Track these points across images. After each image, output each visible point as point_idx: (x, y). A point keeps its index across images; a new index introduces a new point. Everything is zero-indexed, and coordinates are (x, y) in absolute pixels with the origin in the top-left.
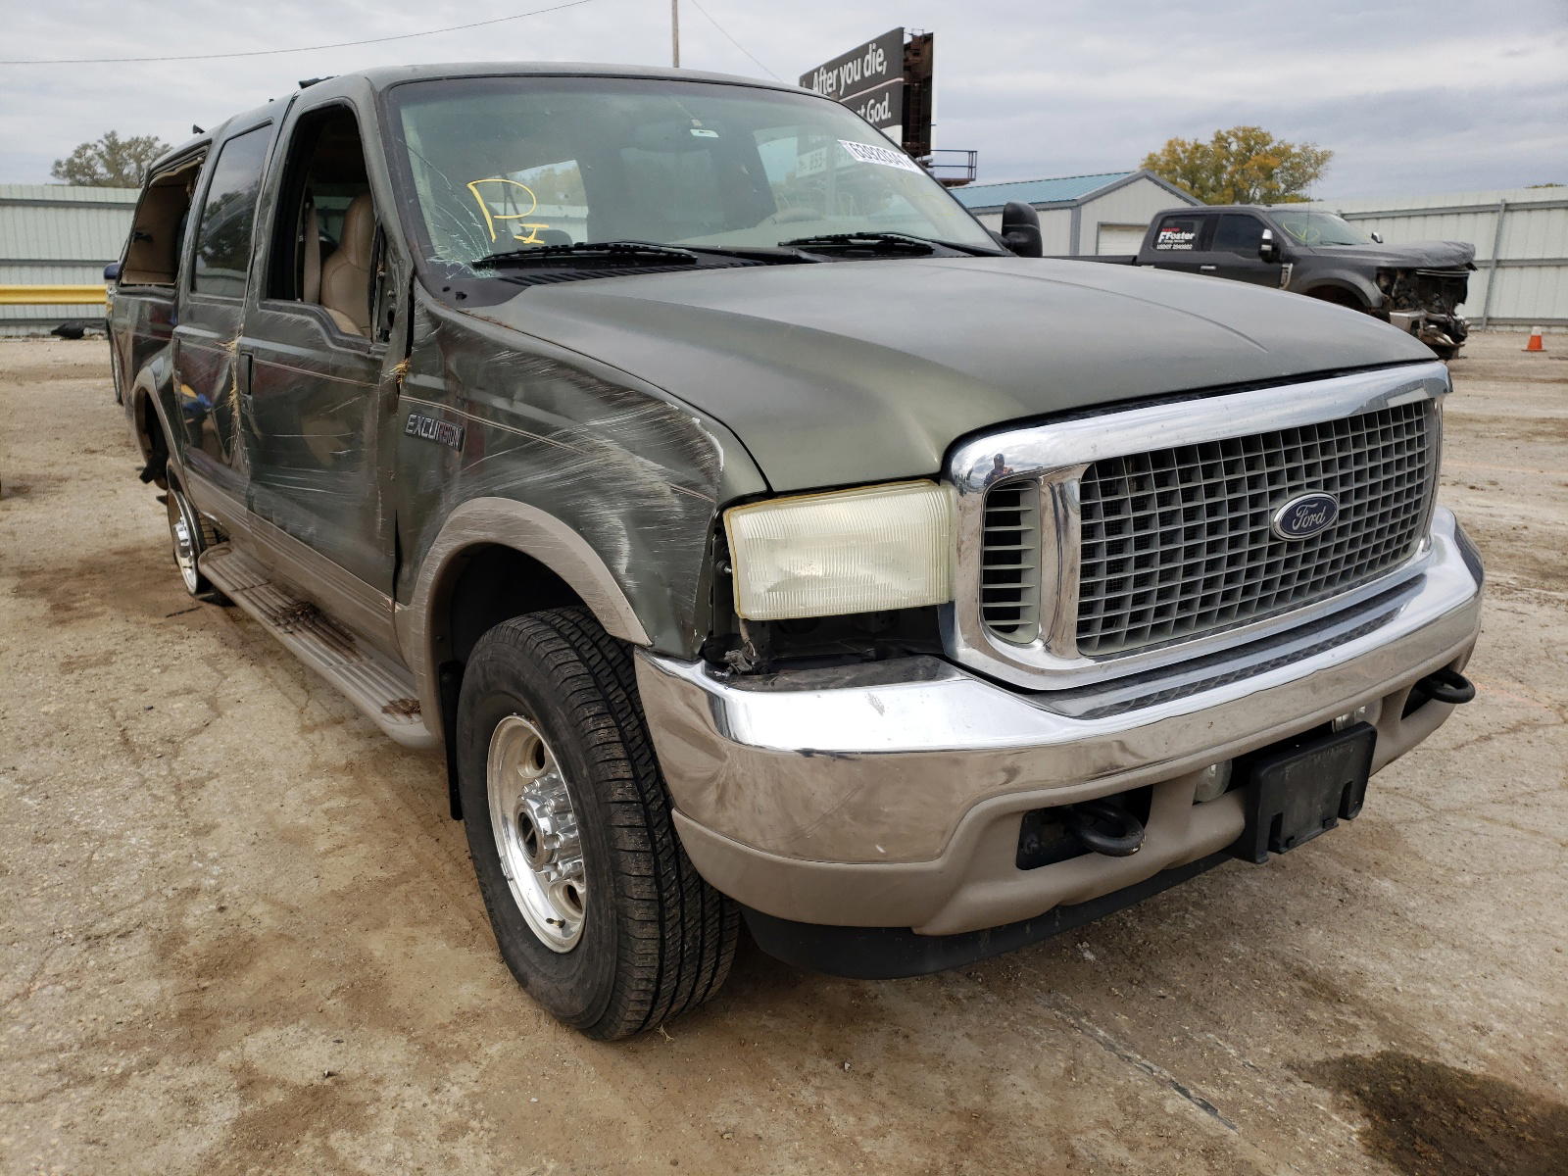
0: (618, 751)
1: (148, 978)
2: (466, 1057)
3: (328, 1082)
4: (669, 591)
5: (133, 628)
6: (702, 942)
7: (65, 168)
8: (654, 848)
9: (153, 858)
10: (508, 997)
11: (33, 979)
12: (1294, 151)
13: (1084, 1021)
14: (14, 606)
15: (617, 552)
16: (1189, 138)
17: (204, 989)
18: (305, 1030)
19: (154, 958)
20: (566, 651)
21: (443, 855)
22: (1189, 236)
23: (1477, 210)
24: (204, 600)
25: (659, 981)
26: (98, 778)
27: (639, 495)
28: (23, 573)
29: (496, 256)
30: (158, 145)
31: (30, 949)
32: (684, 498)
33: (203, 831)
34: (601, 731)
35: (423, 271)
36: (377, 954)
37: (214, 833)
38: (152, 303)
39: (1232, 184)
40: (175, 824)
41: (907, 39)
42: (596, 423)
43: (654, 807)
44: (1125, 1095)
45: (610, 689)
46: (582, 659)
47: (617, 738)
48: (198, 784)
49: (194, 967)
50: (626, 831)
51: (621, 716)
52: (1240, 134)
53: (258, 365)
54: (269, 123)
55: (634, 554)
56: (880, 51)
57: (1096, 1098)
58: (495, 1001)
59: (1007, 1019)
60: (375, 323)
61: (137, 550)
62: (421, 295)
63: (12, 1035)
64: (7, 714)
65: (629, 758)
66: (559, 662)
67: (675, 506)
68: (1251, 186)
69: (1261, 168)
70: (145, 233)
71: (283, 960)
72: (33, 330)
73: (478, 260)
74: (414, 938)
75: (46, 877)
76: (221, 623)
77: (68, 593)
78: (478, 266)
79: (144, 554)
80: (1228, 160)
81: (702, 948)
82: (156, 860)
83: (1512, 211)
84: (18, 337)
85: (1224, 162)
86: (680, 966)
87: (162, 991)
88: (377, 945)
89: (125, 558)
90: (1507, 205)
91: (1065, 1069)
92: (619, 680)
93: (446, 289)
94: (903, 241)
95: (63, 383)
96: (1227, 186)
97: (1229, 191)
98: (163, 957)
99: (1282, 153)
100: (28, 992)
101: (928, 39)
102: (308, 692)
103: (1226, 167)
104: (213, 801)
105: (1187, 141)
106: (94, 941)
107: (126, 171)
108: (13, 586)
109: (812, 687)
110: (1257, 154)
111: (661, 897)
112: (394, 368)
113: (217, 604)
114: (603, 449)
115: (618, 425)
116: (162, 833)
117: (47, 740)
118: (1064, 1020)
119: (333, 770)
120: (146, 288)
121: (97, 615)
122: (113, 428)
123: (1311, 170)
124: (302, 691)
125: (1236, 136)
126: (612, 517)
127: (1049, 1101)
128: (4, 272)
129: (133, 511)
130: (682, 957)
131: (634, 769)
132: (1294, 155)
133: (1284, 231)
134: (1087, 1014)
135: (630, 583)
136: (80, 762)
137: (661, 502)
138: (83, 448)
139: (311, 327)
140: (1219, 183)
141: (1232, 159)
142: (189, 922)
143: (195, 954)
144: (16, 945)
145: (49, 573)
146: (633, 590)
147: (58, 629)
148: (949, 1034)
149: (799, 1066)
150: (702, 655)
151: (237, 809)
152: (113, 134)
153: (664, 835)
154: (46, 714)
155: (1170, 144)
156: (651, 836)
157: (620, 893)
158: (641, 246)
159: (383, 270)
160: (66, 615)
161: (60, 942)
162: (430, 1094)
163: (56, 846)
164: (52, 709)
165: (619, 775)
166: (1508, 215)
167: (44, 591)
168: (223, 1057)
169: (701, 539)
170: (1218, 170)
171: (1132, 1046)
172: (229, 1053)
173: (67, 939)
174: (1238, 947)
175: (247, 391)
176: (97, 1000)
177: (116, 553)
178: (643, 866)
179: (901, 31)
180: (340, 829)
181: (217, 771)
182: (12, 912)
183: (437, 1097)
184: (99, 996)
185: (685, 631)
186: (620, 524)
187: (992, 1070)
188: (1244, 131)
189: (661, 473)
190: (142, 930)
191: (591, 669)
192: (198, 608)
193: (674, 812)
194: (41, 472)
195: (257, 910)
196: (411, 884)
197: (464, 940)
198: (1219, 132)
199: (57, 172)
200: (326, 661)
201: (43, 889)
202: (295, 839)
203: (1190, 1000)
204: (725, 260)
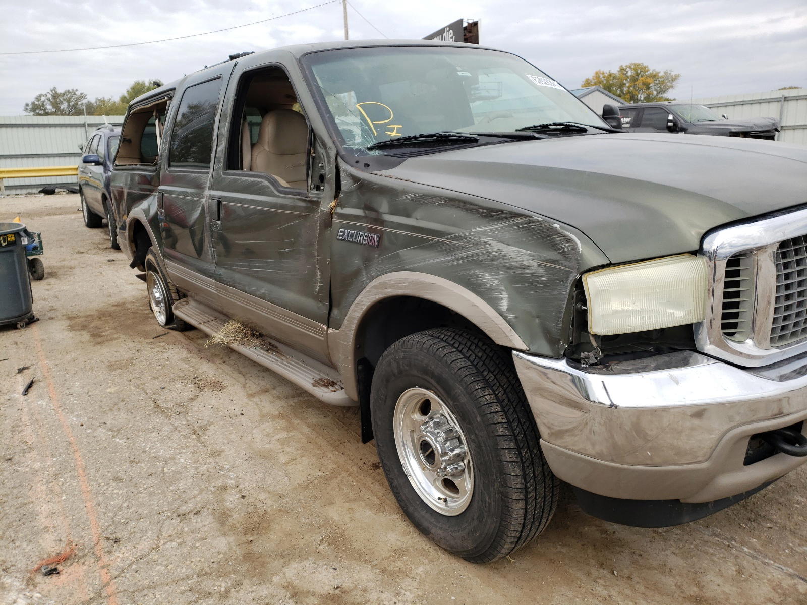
0: (497, 408)
1: (219, 536)
2: (407, 575)
3: (337, 592)
4: (537, 320)
5: (138, 346)
6: (543, 509)
7: (30, 107)
8: (521, 460)
9: (196, 469)
10: (415, 540)
11: (158, 539)
12: (660, 75)
13: (733, 543)
14: (71, 335)
15: (500, 300)
16: (606, 70)
17: (251, 541)
18: (314, 563)
19: (218, 526)
20: (455, 353)
21: (350, 462)
22: (628, 120)
23: (769, 101)
24: (170, 329)
25: (522, 531)
26: (151, 427)
27: (512, 268)
28: (70, 318)
29: (380, 143)
30: (78, 93)
31: (150, 522)
32: (546, 268)
33: (216, 454)
34: (486, 397)
35: (343, 153)
36: (336, 518)
37: (223, 454)
38: (140, 174)
39: (629, 92)
40: (201, 450)
41: (465, 25)
42: (478, 230)
43: (520, 437)
44: (774, 584)
45: (485, 373)
46: (465, 357)
47: (495, 401)
48: (205, 428)
49: (241, 529)
50: (507, 451)
51: (495, 388)
52: (633, 67)
53: (224, 205)
54: (220, 77)
55: (511, 299)
56: (451, 31)
57: (759, 586)
58: (410, 542)
59: (692, 544)
60: (310, 181)
61: (123, 304)
62: (343, 166)
63: (158, 571)
64: (90, 394)
65: (503, 411)
66: (454, 359)
67: (541, 273)
68: (639, 93)
69: (644, 84)
70: (127, 138)
71: (286, 524)
72: (30, 190)
73: (370, 145)
74: (352, 509)
75: (144, 482)
76: (183, 340)
77: (97, 328)
78: (370, 149)
79: (129, 306)
80: (626, 80)
81: (543, 512)
82: (198, 471)
83: (788, 100)
84: (21, 194)
85: (625, 81)
86: (532, 523)
87: (229, 543)
88: (334, 513)
89: (120, 308)
90: (785, 98)
91: (736, 571)
92: (489, 369)
93: (357, 162)
94: (575, 126)
95: (54, 217)
96: (627, 94)
97: (628, 96)
98: (223, 524)
99: (654, 76)
100: (158, 547)
101: (475, 24)
102: (244, 375)
103: (625, 84)
104: (216, 436)
105: (605, 71)
106: (183, 516)
107: (62, 108)
108: (67, 325)
109: (636, 371)
110: (642, 77)
111: (526, 486)
112: (328, 205)
113: (178, 331)
114: (483, 243)
115: (494, 230)
116: (196, 456)
117: (116, 407)
118: (723, 543)
119: (273, 418)
120: (134, 166)
121: (116, 339)
122: (87, 240)
123: (670, 84)
124: (240, 375)
125: (630, 67)
126: (493, 280)
127: (734, 589)
128: (3, 161)
129: (114, 283)
130: (534, 518)
131: (507, 417)
132: (660, 77)
133: (679, 116)
134: (733, 539)
135: (511, 316)
136: (138, 418)
137: (532, 271)
138: (77, 250)
139: (262, 184)
140: (622, 91)
141: (629, 80)
142: (229, 504)
143: (238, 522)
144: (142, 520)
145: (83, 317)
146: (514, 320)
147: (99, 347)
148: (663, 553)
149: (589, 574)
150: (565, 356)
151: (230, 441)
152: (55, 89)
153: (526, 453)
154: (110, 393)
155: (597, 73)
156: (520, 454)
157: (505, 485)
158: (452, 134)
159: (314, 153)
160: (100, 340)
161: (164, 518)
162: (395, 597)
163: (143, 465)
164: (113, 390)
165: (499, 421)
166: (786, 102)
167: (84, 327)
168: (276, 579)
169: (566, 291)
170: (622, 86)
171: (766, 556)
172: (278, 577)
173: (168, 517)
174: (800, 498)
175: (217, 218)
176: (197, 550)
177: (113, 306)
178: (517, 469)
179: (462, 21)
180: (288, 449)
181: (212, 420)
182: (133, 502)
183: (400, 599)
184: (197, 547)
185: (553, 342)
186: (500, 284)
187: (696, 573)
188: (635, 65)
189: (529, 255)
190: (205, 510)
191: (472, 362)
192: (168, 333)
193: (541, 440)
194: (59, 264)
195: (262, 496)
196: (339, 479)
197: (379, 509)
198: (622, 66)
199: (27, 109)
200: (270, 361)
201: (145, 489)
202: (267, 456)
203: (786, 529)
204: (496, 139)
